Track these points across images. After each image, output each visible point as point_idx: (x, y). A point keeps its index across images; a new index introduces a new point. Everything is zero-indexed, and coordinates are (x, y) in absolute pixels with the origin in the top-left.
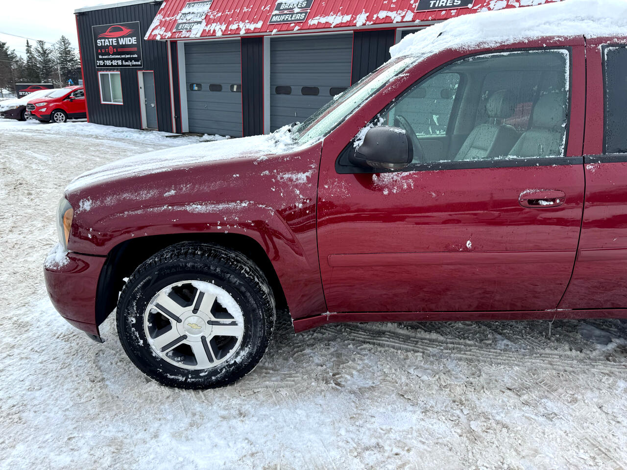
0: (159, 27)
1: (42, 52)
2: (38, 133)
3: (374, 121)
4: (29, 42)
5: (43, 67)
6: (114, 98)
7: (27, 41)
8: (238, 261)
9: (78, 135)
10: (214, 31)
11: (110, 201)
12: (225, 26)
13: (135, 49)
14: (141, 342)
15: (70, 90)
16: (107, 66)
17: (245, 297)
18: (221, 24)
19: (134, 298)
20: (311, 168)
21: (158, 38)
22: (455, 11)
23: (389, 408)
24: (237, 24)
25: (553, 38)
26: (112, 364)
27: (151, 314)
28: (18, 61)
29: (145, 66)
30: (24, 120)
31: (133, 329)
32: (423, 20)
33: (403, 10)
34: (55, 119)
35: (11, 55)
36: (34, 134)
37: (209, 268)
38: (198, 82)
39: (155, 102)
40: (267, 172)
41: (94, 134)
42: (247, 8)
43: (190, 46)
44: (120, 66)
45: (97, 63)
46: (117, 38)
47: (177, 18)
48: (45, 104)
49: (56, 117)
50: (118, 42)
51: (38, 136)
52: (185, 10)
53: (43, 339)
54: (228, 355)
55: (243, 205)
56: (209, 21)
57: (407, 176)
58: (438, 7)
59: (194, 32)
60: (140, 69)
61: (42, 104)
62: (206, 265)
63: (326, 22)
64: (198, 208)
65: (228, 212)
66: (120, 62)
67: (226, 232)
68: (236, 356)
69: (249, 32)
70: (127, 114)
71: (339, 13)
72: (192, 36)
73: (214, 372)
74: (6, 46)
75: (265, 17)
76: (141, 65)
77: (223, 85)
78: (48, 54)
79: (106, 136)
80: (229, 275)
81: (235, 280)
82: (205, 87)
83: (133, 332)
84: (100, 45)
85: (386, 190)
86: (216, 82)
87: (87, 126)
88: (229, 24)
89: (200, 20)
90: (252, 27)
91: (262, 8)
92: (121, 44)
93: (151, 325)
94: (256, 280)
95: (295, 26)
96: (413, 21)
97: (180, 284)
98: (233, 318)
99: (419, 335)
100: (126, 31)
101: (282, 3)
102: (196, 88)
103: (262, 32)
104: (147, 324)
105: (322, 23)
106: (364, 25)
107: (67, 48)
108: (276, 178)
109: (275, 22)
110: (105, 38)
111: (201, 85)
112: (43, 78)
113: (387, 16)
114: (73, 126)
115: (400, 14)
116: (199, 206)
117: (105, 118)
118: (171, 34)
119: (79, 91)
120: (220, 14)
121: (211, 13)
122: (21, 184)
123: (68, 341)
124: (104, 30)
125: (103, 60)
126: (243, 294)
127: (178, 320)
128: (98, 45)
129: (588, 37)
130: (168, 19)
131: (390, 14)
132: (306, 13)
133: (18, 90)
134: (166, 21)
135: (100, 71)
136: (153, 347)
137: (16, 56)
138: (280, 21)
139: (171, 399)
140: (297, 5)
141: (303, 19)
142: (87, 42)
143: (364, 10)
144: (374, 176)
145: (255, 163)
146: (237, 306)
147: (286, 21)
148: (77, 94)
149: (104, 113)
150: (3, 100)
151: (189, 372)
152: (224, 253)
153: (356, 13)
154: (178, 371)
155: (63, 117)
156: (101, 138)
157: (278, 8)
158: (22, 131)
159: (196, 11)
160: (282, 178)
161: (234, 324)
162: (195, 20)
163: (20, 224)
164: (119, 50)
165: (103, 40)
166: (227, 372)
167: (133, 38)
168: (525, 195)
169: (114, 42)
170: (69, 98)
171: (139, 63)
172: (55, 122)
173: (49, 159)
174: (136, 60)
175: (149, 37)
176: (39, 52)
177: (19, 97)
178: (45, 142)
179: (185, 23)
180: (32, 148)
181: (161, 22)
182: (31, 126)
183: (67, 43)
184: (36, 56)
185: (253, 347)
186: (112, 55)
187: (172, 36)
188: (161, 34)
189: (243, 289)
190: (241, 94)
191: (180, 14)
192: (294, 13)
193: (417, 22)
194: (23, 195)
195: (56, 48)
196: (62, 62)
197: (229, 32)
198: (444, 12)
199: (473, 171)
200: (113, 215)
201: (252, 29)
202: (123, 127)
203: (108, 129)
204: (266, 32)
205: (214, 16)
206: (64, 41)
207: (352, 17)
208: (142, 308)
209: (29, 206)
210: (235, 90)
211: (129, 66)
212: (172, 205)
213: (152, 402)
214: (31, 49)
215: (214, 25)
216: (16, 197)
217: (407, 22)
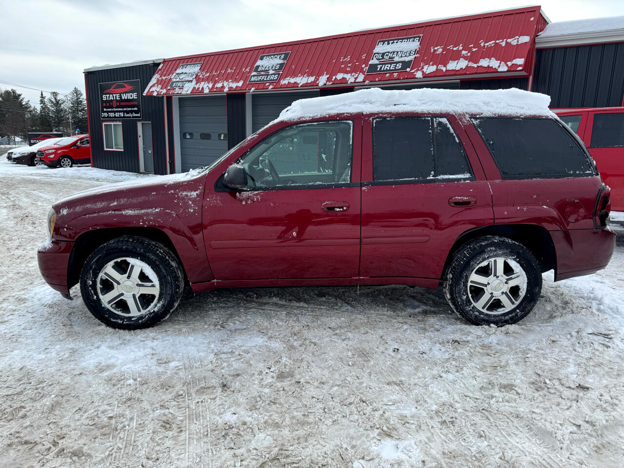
0: (156, 85)
1: (55, 102)
2: (46, 176)
3: (237, 161)
4: (43, 94)
5: (56, 116)
6: (116, 145)
7: (42, 92)
8: (156, 246)
9: (82, 178)
10: (203, 88)
11: (78, 209)
12: (212, 84)
13: (136, 103)
14: (95, 297)
15: (78, 139)
16: (110, 117)
17: (159, 268)
18: (209, 83)
19: (91, 268)
20: (199, 189)
21: (155, 94)
22: (397, 74)
23: (249, 337)
24: (222, 83)
25: (344, 114)
26: (78, 319)
27: (101, 279)
28: (31, 111)
29: (144, 118)
30: (34, 165)
31: (90, 288)
32: (372, 81)
33: (356, 73)
34: (62, 164)
35: (26, 106)
36: (42, 177)
37: (136, 249)
38: (190, 131)
39: (152, 148)
40: (173, 191)
41: (96, 177)
42: (231, 70)
43: (183, 100)
44: (122, 117)
45: (102, 115)
46: (120, 94)
47: (172, 78)
48: (54, 151)
49: (63, 162)
50: (121, 97)
51: (45, 179)
52: (178, 71)
53: (34, 307)
54: (150, 307)
55: (157, 210)
56: (198, 80)
57: (257, 194)
58: (384, 71)
59: (185, 89)
60: (139, 121)
61: (50, 151)
62: (134, 248)
63: (295, 82)
64: (130, 212)
65: (147, 214)
66: (122, 114)
67: (146, 226)
68: (155, 307)
69: (231, 89)
70: (127, 159)
71: (306, 75)
72: (184, 92)
73: (141, 318)
74: (21, 97)
75: (245, 77)
76: (140, 117)
77: (212, 134)
78: (60, 105)
79: (106, 179)
80: (148, 254)
81: (153, 257)
82: (197, 136)
83: (90, 290)
84: (105, 99)
85: (244, 201)
86: (206, 131)
87: (91, 170)
88: (215, 82)
89: (191, 79)
90: (234, 85)
91: (243, 70)
92: (123, 98)
93: (101, 287)
94: (167, 258)
95: (269, 85)
96: (364, 81)
97: (119, 260)
98: (152, 282)
99: (292, 304)
100: (128, 87)
101: (259, 66)
102: (188, 137)
103: (243, 90)
104: (99, 286)
105: (292, 82)
106: (325, 84)
107: (79, 99)
108: (178, 194)
109: (253, 81)
110: (110, 94)
111: (192, 134)
112: (54, 126)
113: (343, 78)
114: (78, 170)
115: (353, 76)
116: (130, 211)
117: (107, 163)
118: (166, 91)
119: (85, 139)
120: (208, 74)
121: (200, 73)
122: (27, 216)
123: (51, 307)
124: (109, 87)
125: (108, 112)
126: (158, 266)
127: (118, 283)
128: (104, 99)
129: (365, 113)
130: (164, 78)
131: (346, 76)
132: (279, 74)
133: (30, 139)
134: (162, 79)
135: (104, 122)
136: (103, 301)
137: (31, 106)
138: (258, 81)
139: (112, 333)
140: (272, 68)
141: (276, 80)
142: (94, 97)
143: (325, 72)
144: (237, 193)
145: (166, 186)
146: (155, 274)
147: (261, 81)
148: (83, 142)
149: (107, 159)
150: (16, 148)
151: (125, 318)
152: (147, 241)
153: (318, 75)
154: (118, 317)
155: (69, 162)
156: (101, 180)
157: (256, 70)
158: (31, 175)
159: (188, 72)
160: (181, 194)
161: (153, 286)
162: (187, 79)
163: (25, 244)
164: (122, 104)
165: (108, 96)
166: (149, 317)
167: (134, 94)
168: (325, 205)
169: (117, 97)
170: (76, 146)
171: (139, 115)
172: (62, 167)
173: (53, 197)
174: (136, 112)
175: (147, 93)
176: (52, 102)
177: (31, 145)
178: (51, 184)
179: (178, 82)
180: (39, 189)
181: (158, 80)
182: (40, 171)
183: (79, 94)
184: (49, 107)
185: (165, 301)
186: (116, 108)
187: (166, 92)
188: (158, 90)
189: (158, 263)
190: (226, 142)
191: (175, 74)
192: (269, 75)
193: (367, 82)
194: (28, 224)
195: (69, 99)
196: (74, 112)
197: (215, 90)
198: (388, 75)
199: (296, 191)
200: (80, 217)
201: (234, 88)
202: (123, 170)
203: (108, 173)
204: (246, 90)
205: (203, 76)
206: (76, 92)
207: (316, 78)
208: (96, 275)
209: (33, 232)
210: (222, 138)
211: (130, 117)
212: (114, 210)
213: (99, 334)
214: (45, 100)
215: (203, 83)
216: (22, 226)
217: (359, 82)
